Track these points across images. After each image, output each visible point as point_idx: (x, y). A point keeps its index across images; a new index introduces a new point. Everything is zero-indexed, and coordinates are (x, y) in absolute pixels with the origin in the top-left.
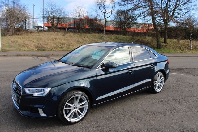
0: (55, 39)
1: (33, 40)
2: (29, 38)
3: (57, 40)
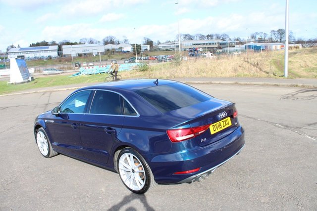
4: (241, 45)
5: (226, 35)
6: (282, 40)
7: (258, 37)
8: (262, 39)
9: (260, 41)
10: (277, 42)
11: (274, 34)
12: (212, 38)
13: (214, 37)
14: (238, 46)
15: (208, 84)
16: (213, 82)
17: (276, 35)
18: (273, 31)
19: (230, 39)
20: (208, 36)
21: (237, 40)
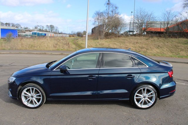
0: (137, 43)
1: (117, 44)
2: (115, 41)
3: (138, 44)
4: (29, 32)
5: (19, 24)
6: (52, 31)
7: (39, 28)
8: (41, 29)
9: (40, 30)
10: (49, 32)
11: (48, 27)
12: (9, 26)
13: (11, 25)
14: (27, 32)
15: (43, 54)
16: (46, 53)
17: (49, 28)
18: (48, 26)
19: (22, 28)
20: (6, 24)
21: (26, 28)
